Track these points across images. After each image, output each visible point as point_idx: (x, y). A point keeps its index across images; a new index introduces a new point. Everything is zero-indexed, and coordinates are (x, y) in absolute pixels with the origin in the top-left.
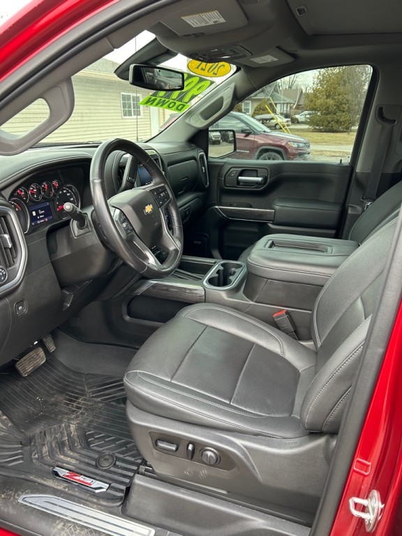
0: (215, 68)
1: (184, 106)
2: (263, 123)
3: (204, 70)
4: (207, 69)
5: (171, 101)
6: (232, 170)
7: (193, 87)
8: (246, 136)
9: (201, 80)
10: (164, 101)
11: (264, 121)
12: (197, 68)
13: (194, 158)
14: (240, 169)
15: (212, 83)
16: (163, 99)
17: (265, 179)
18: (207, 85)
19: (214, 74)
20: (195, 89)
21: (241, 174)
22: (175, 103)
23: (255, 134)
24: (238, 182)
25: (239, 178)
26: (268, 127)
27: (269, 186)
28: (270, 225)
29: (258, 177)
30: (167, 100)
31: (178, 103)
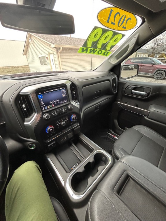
0: (123, 22)
1: (108, 53)
2: (161, 61)
3: (114, 24)
4: (117, 23)
5: (98, 50)
6: (130, 86)
7: (110, 40)
8: (153, 65)
9: (115, 34)
10: (94, 50)
11: (161, 60)
12: (108, 22)
13: (108, 80)
14: (134, 86)
15: (123, 36)
16: (92, 49)
17: (148, 94)
18: (120, 38)
19: (124, 27)
20: (112, 41)
21: (135, 89)
22: (102, 51)
23: (156, 65)
24: (132, 93)
25: (133, 91)
26: (162, 62)
27: (150, 97)
28: (145, 117)
29: (144, 92)
30: (96, 49)
31: (103, 51)
